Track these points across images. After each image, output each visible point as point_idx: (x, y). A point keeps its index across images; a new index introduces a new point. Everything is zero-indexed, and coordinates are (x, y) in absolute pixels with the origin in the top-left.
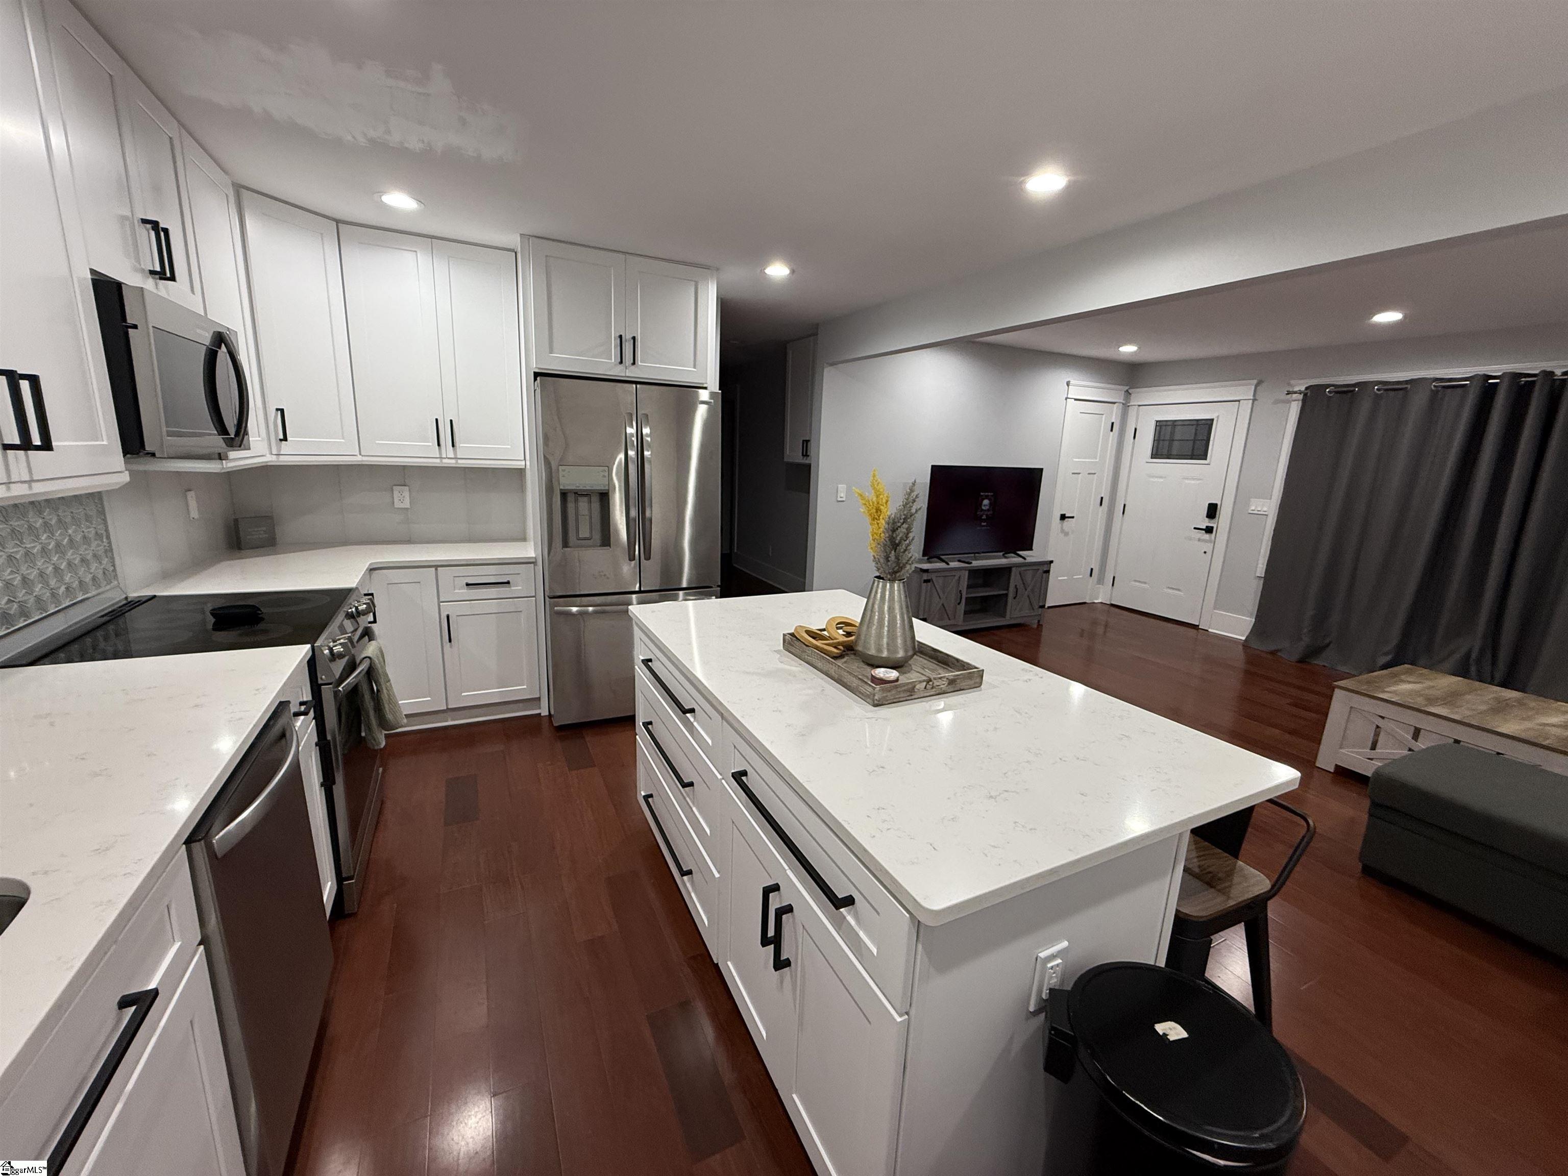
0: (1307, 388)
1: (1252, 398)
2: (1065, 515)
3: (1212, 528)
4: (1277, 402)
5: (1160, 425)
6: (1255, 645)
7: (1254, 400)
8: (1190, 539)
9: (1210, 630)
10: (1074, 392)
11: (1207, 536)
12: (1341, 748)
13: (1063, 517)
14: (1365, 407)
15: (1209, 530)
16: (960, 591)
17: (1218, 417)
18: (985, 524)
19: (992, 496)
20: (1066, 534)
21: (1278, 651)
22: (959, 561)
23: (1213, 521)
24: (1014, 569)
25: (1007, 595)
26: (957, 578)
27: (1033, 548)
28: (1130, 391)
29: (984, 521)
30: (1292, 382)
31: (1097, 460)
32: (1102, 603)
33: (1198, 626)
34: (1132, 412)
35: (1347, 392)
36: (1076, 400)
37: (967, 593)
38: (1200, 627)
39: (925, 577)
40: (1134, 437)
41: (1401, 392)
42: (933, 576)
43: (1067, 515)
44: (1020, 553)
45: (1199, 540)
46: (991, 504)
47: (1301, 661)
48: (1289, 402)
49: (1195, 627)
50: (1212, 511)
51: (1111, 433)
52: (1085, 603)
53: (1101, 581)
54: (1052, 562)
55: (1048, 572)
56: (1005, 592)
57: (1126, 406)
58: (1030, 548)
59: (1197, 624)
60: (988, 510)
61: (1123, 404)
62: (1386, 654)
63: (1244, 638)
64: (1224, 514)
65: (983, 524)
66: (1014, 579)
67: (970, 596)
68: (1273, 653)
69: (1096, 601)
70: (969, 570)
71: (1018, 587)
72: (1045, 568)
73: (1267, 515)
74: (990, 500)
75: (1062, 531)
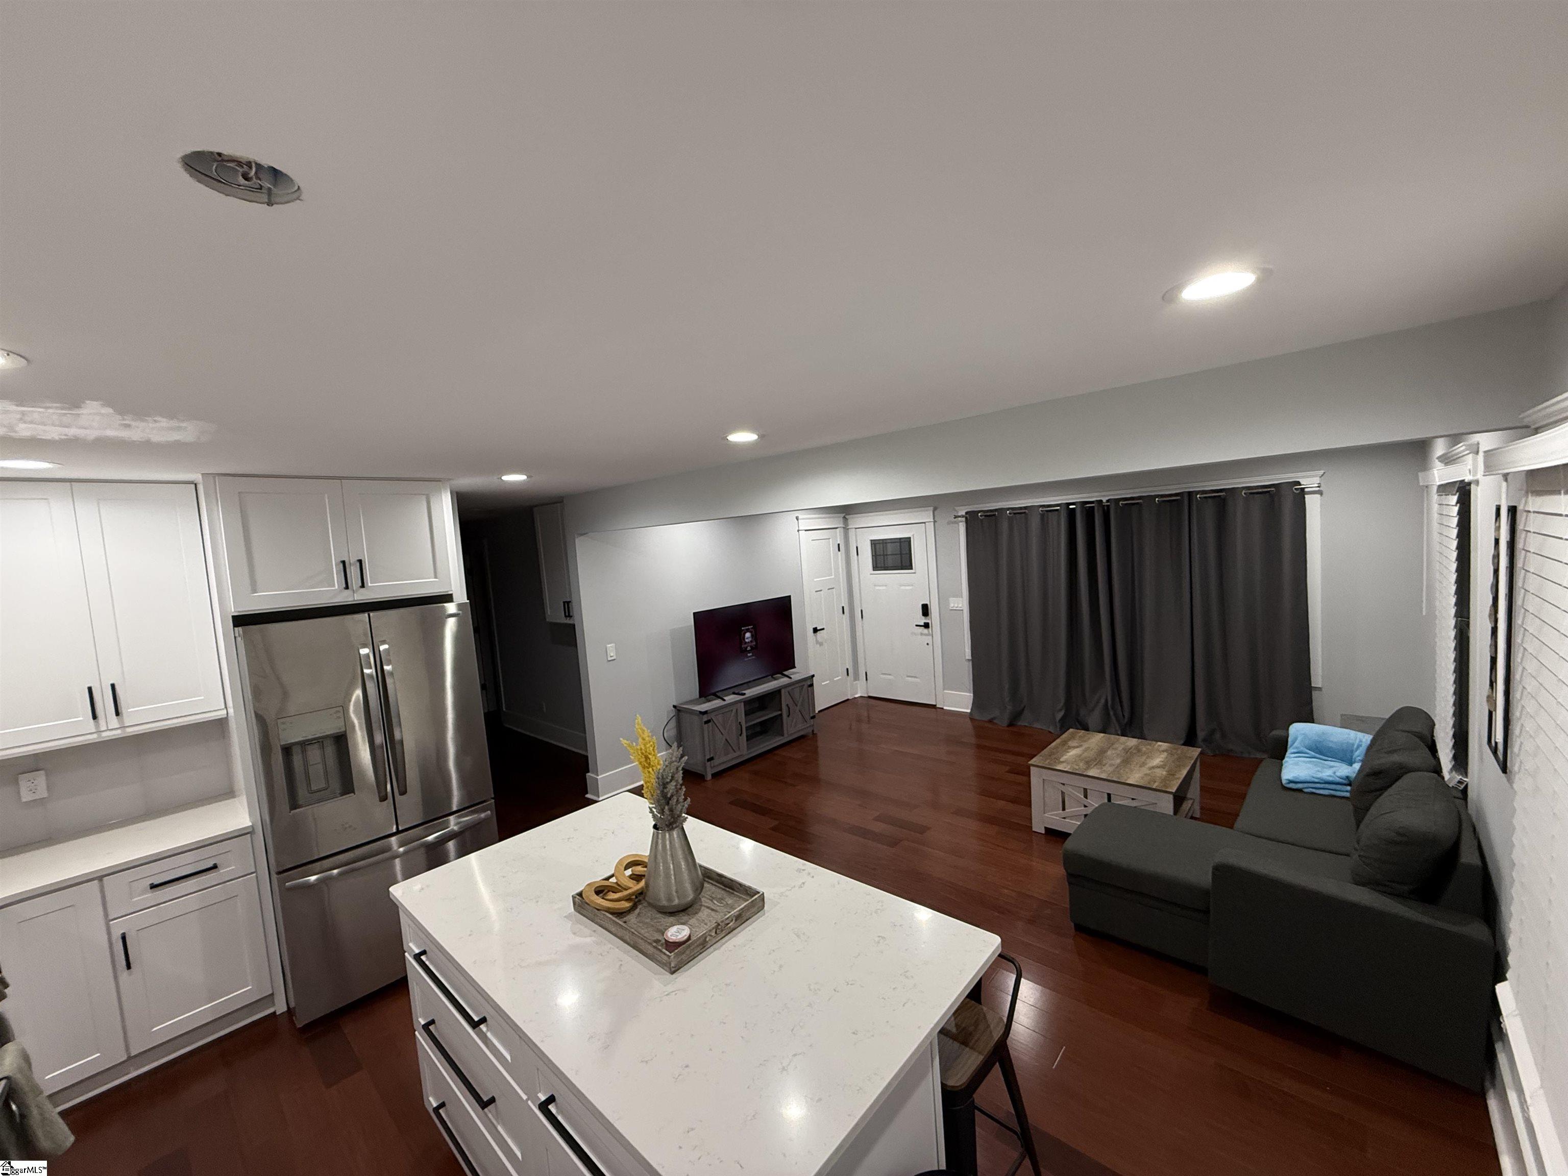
0: (967, 513)
1: (932, 520)
2: (816, 628)
3: (928, 623)
4: (949, 523)
5: (874, 543)
6: (977, 717)
7: (935, 522)
8: (915, 634)
9: (945, 708)
10: (803, 525)
11: (926, 631)
12: (1044, 813)
13: (815, 630)
14: (1005, 526)
15: (926, 626)
16: (740, 723)
17: (913, 535)
18: (751, 654)
19: (752, 628)
20: (821, 644)
21: (994, 718)
22: (734, 693)
23: (928, 617)
24: (783, 691)
25: (781, 715)
26: (734, 711)
27: (796, 666)
28: (847, 517)
29: (749, 652)
30: (957, 508)
31: (833, 577)
32: (861, 697)
33: (936, 705)
34: (852, 533)
35: (992, 515)
36: (806, 530)
37: (746, 722)
38: (938, 706)
39: (705, 718)
40: (858, 554)
41: (1023, 515)
42: (712, 716)
43: (818, 628)
44: (786, 673)
45: (922, 634)
46: (752, 636)
47: (1011, 725)
48: (957, 523)
49: (934, 706)
50: (925, 610)
51: (839, 553)
52: (848, 700)
53: (856, 678)
54: (813, 676)
55: (812, 685)
56: (780, 712)
57: (846, 529)
58: (794, 667)
59: (934, 704)
60: (751, 641)
61: (844, 528)
62: (1061, 710)
63: (969, 711)
64: (934, 610)
65: (749, 655)
66: (785, 699)
67: (748, 725)
68: (990, 721)
69: (856, 696)
70: (744, 702)
71: (789, 705)
72: (808, 683)
73: (962, 610)
74: (751, 632)
75: (817, 642)
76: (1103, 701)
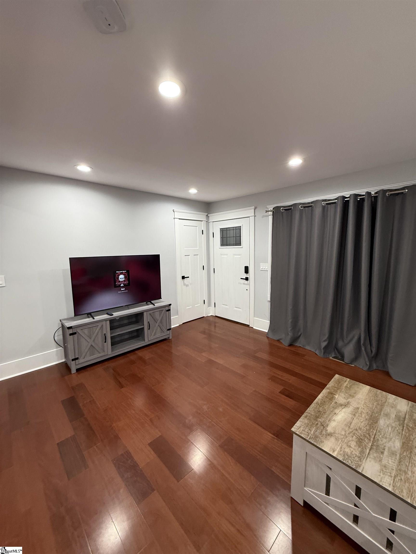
0: (273, 209)
1: (254, 215)
2: (184, 276)
3: (248, 278)
4: (263, 216)
5: (222, 230)
6: (270, 336)
7: (255, 216)
8: (240, 284)
9: (254, 328)
10: (177, 215)
11: (246, 282)
12: (305, 487)
13: (183, 278)
14: (297, 216)
15: (247, 279)
16: (105, 334)
17: (243, 225)
18: (124, 289)
19: (125, 272)
20: (187, 286)
21: (281, 339)
22: (108, 314)
23: (248, 274)
24: (145, 314)
25: (143, 328)
26: (100, 326)
27: (162, 298)
28: (209, 215)
29: (123, 287)
30: (268, 206)
31: (198, 248)
32: (212, 315)
33: (249, 325)
34: (211, 224)
35: (289, 209)
36: (179, 219)
37: (111, 334)
38: (250, 326)
39: (71, 331)
40: (213, 237)
41: (310, 208)
42: (79, 330)
43: (185, 277)
44: (152, 302)
45: (244, 284)
46: (125, 277)
47: (290, 345)
48: (268, 216)
49: (248, 326)
50: (247, 270)
51: (203, 235)
52: (204, 317)
53: (209, 305)
54: (170, 305)
55: (169, 310)
56: (142, 327)
57: (208, 222)
58: (160, 298)
59: (249, 324)
60: (124, 281)
61: (206, 221)
62: (325, 341)
63: (267, 331)
64: (251, 270)
65: (122, 289)
66: (146, 318)
67: (112, 335)
68: (278, 341)
69: (209, 315)
70: (110, 320)
71: (150, 323)
72: (168, 308)
73: (267, 271)
74: (124, 275)
75: (184, 284)
76: (356, 338)
